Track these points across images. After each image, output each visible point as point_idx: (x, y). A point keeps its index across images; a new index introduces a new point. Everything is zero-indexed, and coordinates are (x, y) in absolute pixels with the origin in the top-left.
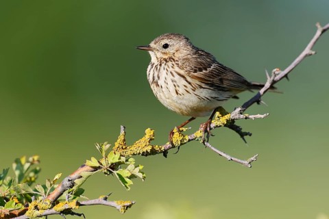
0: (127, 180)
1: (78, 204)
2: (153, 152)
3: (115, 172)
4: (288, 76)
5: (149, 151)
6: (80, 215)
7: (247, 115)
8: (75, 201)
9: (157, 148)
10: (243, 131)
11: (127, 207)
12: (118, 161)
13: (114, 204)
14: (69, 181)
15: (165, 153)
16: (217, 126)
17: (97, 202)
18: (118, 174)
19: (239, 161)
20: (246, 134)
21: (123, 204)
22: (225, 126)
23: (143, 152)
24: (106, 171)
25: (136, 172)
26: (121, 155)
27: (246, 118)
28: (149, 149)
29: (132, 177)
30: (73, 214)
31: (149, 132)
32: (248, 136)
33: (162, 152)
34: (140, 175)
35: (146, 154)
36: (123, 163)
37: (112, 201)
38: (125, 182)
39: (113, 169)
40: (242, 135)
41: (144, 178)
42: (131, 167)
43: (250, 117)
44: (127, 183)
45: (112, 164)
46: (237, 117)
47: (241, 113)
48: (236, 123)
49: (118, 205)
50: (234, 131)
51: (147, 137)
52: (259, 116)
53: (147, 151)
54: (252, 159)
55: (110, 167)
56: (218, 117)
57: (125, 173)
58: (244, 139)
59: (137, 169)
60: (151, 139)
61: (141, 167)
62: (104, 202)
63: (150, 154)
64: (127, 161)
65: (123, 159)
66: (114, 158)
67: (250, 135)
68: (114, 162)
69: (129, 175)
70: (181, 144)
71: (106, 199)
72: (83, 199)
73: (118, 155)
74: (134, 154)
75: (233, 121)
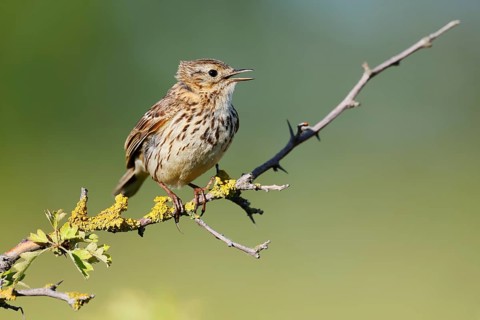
0: (86, 264)
1: (15, 293)
2: (125, 227)
3: (69, 252)
4: (320, 134)
5: (118, 226)
6: (16, 309)
7: (258, 185)
8: (11, 289)
9: (130, 222)
10: (251, 206)
11: (84, 301)
12: (74, 237)
13: (65, 296)
14: (4, 260)
15: (141, 230)
16: (215, 198)
17: (42, 292)
18: (74, 255)
19: (244, 248)
20: (256, 211)
21: (78, 297)
22: (227, 197)
23: (111, 227)
24: (56, 250)
25: (99, 254)
26: (79, 229)
27: (257, 189)
28: (118, 223)
29: (93, 260)
30: (7, 306)
31: (120, 200)
32: (258, 214)
33: (136, 228)
34: (104, 259)
35: (114, 230)
36: (81, 240)
37: (63, 292)
38: (82, 266)
39: (67, 247)
40: (250, 212)
41: (109, 263)
42: (92, 246)
43: (263, 187)
44: (85, 268)
45: (66, 241)
46: (244, 186)
47: (250, 182)
48: (243, 195)
49: (71, 298)
50: (239, 207)
51: (117, 206)
52: (275, 187)
53: (116, 226)
54: (262, 246)
55: (63, 245)
56: (219, 185)
57: (84, 254)
58: (252, 219)
59: (101, 250)
60: (122, 210)
61: (106, 248)
62: (52, 293)
63: (120, 231)
64: (87, 237)
65: (82, 235)
66: (69, 233)
67: (261, 213)
68: (69, 237)
69: (90, 256)
70: (164, 219)
71: (54, 288)
72: (22, 287)
73: (75, 229)
74: (97, 229)
75: (238, 191)
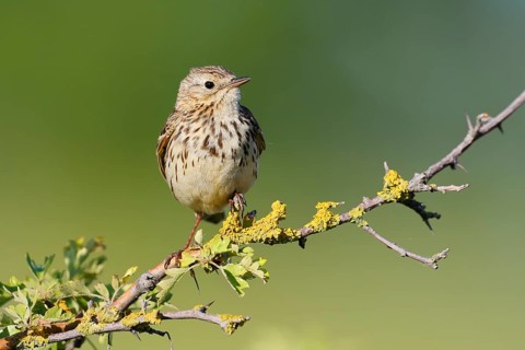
0: (240, 280)
1: (160, 316)
2: (283, 239)
3: (221, 268)
4: (503, 126)
5: (276, 237)
6: (162, 334)
7: (434, 186)
8: (155, 311)
9: (289, 232)
10: (427, 210)
11: (237, 325)
12: (226, 250)
13: (215, 319)
14: (148, 278)
15: (302, 241)
16: (385, 202)
17: (190, 315)
18: (225, 271)
19: (419, 257)
20: (432, 215)
21: (230, 320)
22: (399, 201)
23: (268, 239)
24: (207, 266)
25: (254, 269)
26: (232, 242)
27: (432, 190)
28: (276, 233)
29: (248, 276)
30: (151, 331)
31: (277, 207)
32: (435, 219)
33: (296, 239)
34: (261, 274)
35: (271, 242)
36: (234, 254)
37: (215, 314)
38: (236, 284)
39: (218, 263)
40: (426, 216)
41: (266, 279)
42: (246, 261)
43: (439, 188)
44: (239, 285)
45: (217, 255)
46: (418, 188)
47: (425, 183)
48: (416, 198)
49: (223, 321)
50: (413, 212)
51: (274, 215)
52: (453, 188)
53: (273, 238)
54: (440, 255)
55: (214, 260)
56: (389, 187)
57: (237, 270)
58: (428, 224)
59: (256, 265)
60: (280, 219)
61: (262, 262)
62: (202, 315)
63: (278, 242)
64: (240, 251)
65: (235, 248)
66: (219, 245)
67: (438, 217)
68: (220, 251)
69: (243, 272)
70: (328, 228)
71: (204, 310)
72: (169, 309)
73: (226, 242)
74: (252, 241)
75: (412, 194)
